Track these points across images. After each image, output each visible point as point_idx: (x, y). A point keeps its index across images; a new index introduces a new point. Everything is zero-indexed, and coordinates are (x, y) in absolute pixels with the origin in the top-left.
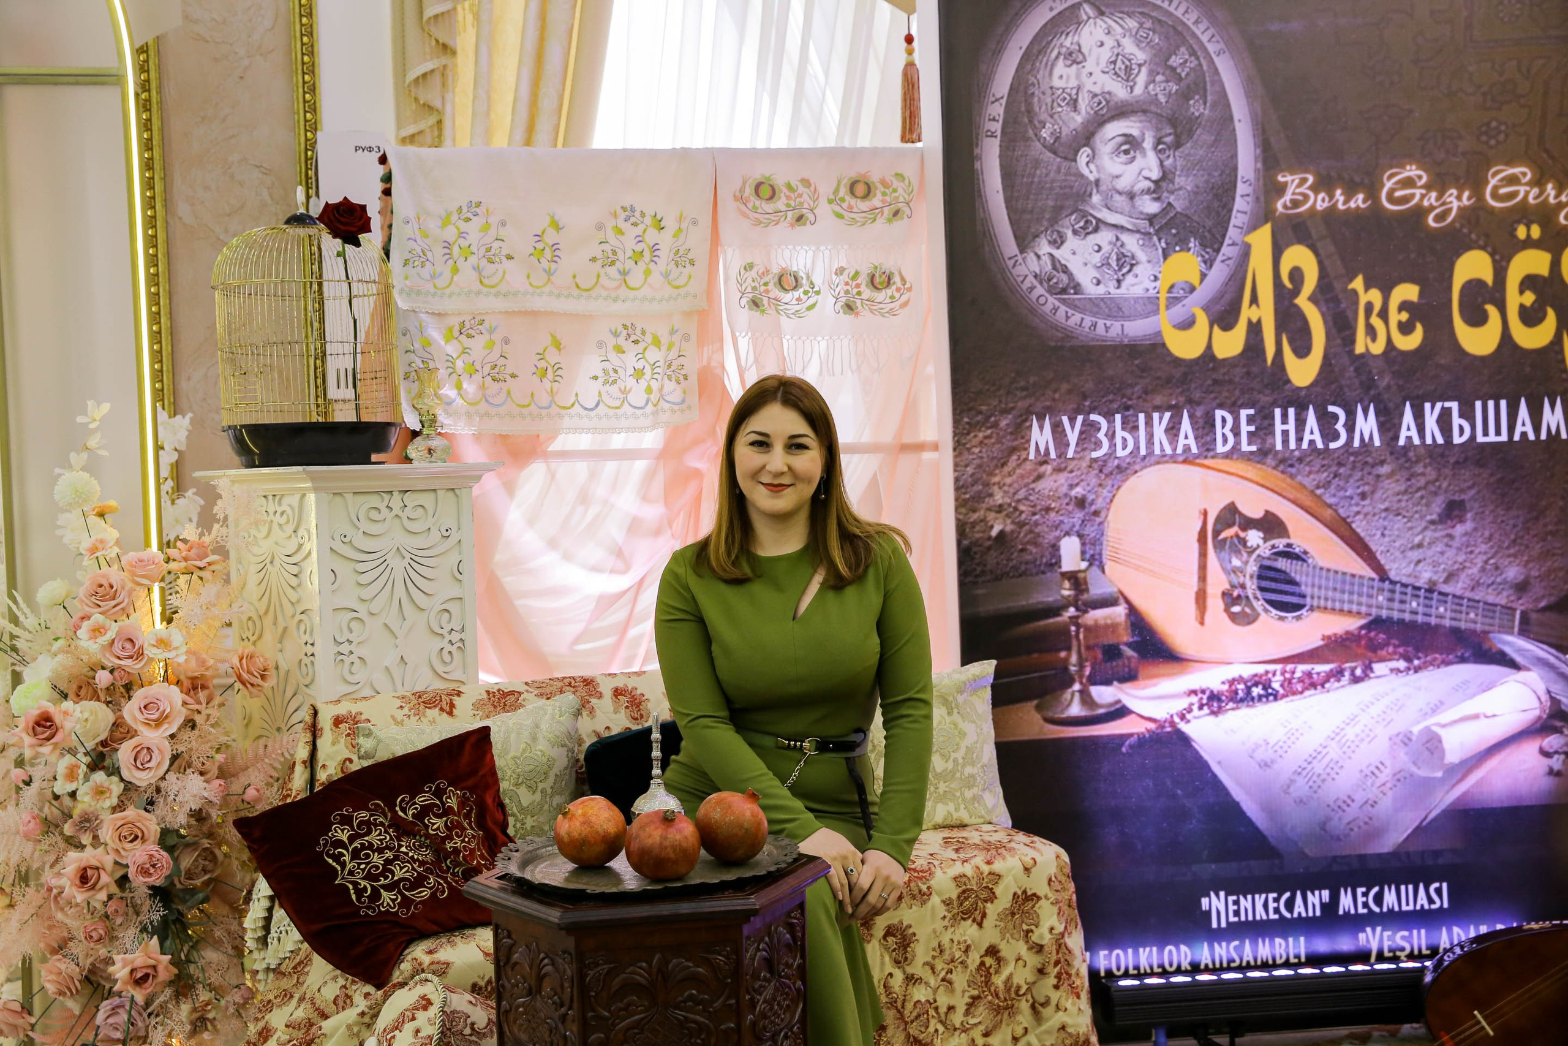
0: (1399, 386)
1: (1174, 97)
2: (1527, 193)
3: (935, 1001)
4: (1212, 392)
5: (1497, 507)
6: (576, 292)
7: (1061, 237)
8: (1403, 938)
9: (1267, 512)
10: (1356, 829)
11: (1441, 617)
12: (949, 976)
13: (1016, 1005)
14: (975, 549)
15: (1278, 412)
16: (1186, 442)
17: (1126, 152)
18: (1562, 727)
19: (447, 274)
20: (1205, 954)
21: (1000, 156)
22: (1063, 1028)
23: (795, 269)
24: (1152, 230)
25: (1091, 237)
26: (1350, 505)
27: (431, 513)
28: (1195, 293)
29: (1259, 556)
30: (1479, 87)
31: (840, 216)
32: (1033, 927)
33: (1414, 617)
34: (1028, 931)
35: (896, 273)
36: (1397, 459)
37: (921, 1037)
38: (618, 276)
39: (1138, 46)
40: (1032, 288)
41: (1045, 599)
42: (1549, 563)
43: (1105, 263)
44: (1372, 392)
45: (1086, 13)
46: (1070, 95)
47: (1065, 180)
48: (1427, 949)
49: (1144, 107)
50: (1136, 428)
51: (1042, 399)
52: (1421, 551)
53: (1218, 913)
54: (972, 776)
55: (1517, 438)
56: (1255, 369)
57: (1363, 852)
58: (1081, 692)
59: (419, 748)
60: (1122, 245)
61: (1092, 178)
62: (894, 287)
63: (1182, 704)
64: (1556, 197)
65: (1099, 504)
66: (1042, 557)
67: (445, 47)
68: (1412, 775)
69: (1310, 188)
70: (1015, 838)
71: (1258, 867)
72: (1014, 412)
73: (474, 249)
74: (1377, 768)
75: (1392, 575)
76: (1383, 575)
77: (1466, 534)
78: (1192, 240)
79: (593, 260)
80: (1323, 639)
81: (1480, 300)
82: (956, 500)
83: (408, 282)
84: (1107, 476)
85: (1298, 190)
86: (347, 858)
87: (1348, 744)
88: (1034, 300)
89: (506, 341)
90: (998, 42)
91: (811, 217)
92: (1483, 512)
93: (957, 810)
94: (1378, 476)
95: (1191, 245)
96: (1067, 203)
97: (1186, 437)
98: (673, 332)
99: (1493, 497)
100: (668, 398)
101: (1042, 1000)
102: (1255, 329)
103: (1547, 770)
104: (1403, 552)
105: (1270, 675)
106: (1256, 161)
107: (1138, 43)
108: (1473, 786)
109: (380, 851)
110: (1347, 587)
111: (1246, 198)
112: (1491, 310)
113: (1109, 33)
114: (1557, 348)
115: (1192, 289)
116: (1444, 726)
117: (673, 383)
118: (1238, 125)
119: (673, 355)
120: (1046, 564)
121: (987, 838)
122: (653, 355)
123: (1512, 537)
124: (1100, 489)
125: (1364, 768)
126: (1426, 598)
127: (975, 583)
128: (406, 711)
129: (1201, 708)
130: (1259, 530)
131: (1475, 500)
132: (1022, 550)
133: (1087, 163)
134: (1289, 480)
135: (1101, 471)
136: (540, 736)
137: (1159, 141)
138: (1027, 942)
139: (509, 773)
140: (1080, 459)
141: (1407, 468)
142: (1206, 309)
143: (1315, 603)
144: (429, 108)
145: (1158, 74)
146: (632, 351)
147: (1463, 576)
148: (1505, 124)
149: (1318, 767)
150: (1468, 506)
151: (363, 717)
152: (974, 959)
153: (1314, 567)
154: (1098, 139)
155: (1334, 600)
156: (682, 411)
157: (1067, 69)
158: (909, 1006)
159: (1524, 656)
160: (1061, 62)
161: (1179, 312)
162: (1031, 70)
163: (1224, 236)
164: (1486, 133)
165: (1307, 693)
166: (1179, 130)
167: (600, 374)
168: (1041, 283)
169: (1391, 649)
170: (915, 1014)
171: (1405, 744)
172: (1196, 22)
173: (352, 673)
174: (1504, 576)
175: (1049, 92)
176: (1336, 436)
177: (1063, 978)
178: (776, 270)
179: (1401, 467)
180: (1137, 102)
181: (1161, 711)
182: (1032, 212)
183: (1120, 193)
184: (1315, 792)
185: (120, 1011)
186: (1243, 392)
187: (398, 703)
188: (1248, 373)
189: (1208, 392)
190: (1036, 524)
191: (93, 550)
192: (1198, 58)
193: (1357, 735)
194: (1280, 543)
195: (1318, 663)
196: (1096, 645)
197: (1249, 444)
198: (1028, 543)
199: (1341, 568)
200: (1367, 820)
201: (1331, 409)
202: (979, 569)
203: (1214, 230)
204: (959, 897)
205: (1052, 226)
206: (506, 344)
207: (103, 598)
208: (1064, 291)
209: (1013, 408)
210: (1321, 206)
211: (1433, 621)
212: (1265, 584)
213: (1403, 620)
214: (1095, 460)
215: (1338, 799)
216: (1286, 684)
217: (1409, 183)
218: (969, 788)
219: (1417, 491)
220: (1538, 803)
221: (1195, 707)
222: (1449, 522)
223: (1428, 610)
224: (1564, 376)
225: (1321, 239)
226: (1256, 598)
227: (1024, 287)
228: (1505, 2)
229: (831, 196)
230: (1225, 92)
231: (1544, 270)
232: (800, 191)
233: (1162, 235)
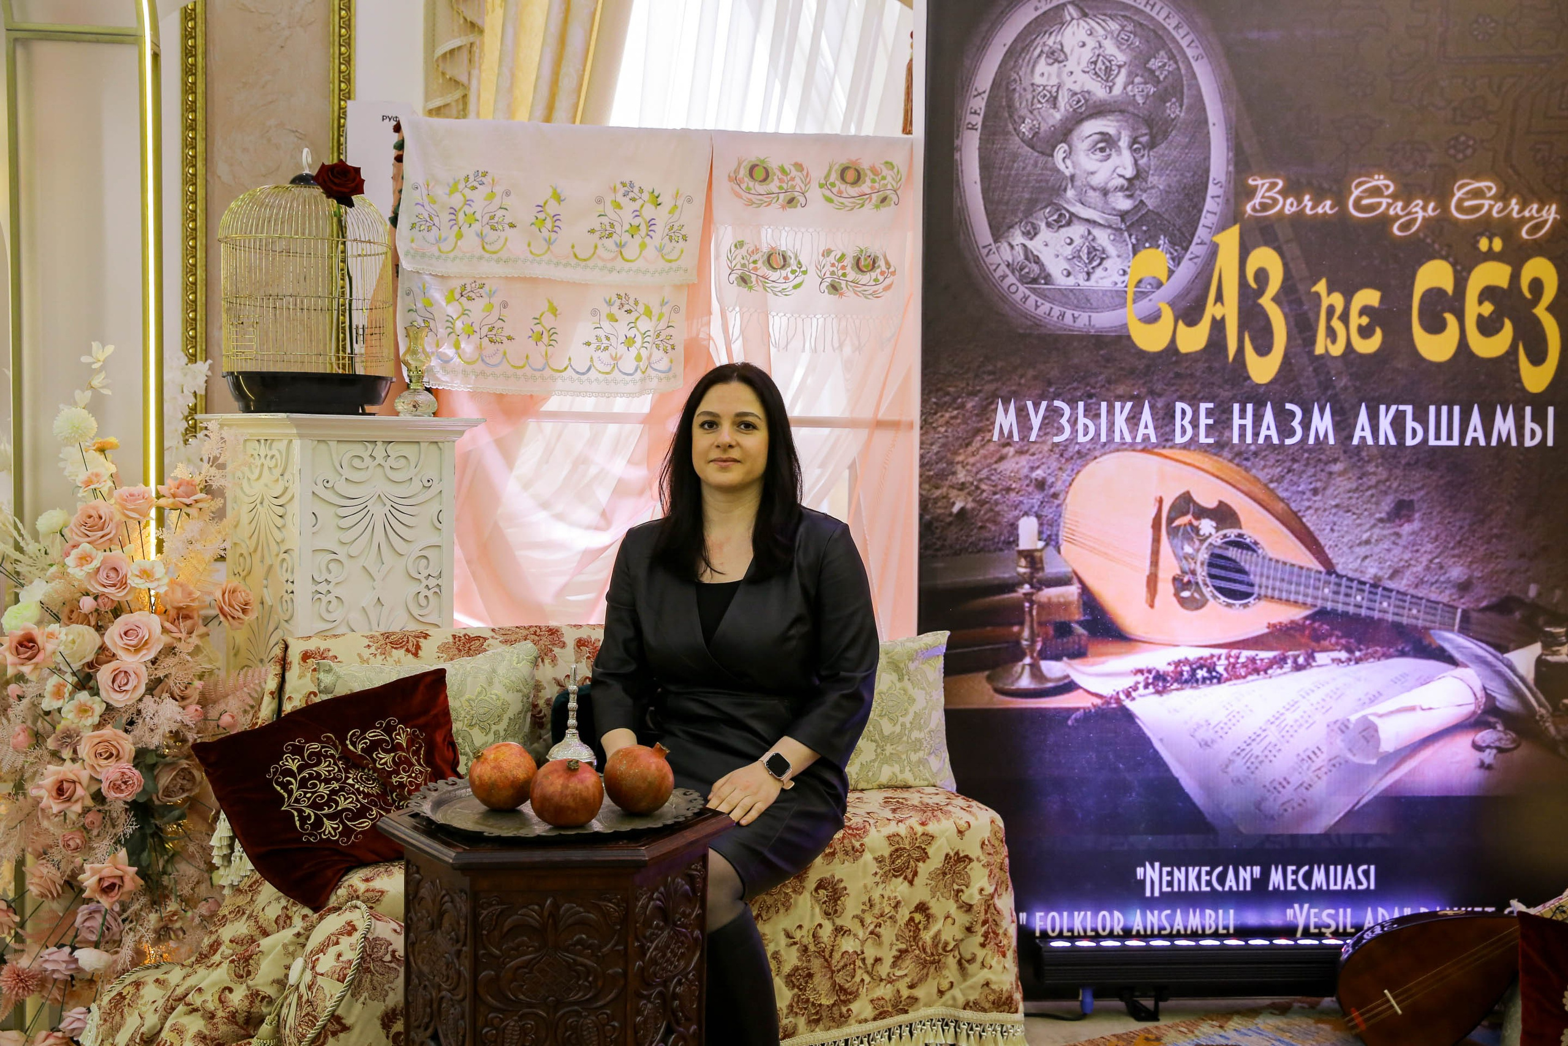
0: (1356, 388)
1: (1151, 99)
2: (1491, 207)
3: (863, 953)
4: (1173, 385)
5: (1445, 508)
6: (573, 261)
7: (1035, 228)
8: (1329, 915)
9: (1221, 502)
10: (1290, 810)
11: (1385, 612)
12: (878, 929)
13: (943, 960)
14: (935, 524)
15: (1236, 407)
16: (1146, 431)
17: (1102, 150)
18: (1495, 723)
19: (452, 239)
20: (1137, 921)
21: (980, 149)
22: (987, 984)
23: (783, 248)
24: (1123, 226)
25: (1063, 230)
26: (1302, 500)
27: (413, 465)
28: (1162, 288)
29: (1211, 544)
30: (1450, 102)
31: (829, 200)
32: (963, 888)
33: (1357, 611)
34: (958, 891)
35: (881, 257)
36: (1350, 458)
37: (847, 986)
38: (614, 248)
39: (1119, 48)
40: (1004, 277)
41: (1001, 575)
42: (1492, 565)
43: (1077, 256)
44: (1329, 392)
45: (1070, 14)
46: (1050, 92)
47: (1041, 174)
48: (1352, 927)
49: (1123, 107)
50: (1098, 416)
51: (1008, 383)
52: (1368, 547)
53: (1152, 882)
54: (919, 741)
55: (1468, 443)
56: (1216, 365)
57: (1295, 832)
58: (1031, 665)
59: (377, 685)
60: (1094, 239)
61: (1067, 173)
62: (878, 271)
63: (1129, 682)
64: (1520, 212)
65: (1059, 487)
66: (1001, 534)
67: (473, 25)
68: (1347, 762)
69: (1279, 192)
70: (954, 802)
71: (1192, 841)
72: (981, 395)
73: (479, 218)
74: (1314, 752)
75: (1339, 569)
76: (1330, 569)
77: (1413, 533)
78: (1162, 237)
79: (592, 231)
80: (1268, 627)
81: (1439, 308)
82: (921, 476)
83: (413, 245)
84: (1067, 460)
85: (1267, 194)
86: (294, 787)
87: (1287, 728)
88: (1005, 286)
89: (505, 305)
90: (984, 38)
91: (802, 200)
92: (1431, 513)
93: (902, 772)
94: (1331, 473)
95: (1161, 242)
96: (1042, 196)
97: (1146, 427)
98: (663, 304)
99: (1442, 499)
100: (654, 366)
101: (968, 957)
102: (1218, 326)
103: (1478, 763)
104: (1351, 547)
105: (1215, 659)
106: (1228, 164)
107: (1119, 45)
108: (1406, 775)
109: (327, 781)
110: (1295, 579)
111: (1217, 200)
112: (1450, 318)
113: (1091, 34)
114: (1512, 358)
115: (1160, 285)
116: (1381, 716)
117: (661, 353)
118: (1212, 129)
119: (662, 325)
120: (1004, 542)
121: (926, 800)
122: (644, 325)
123: (1458, 538)
124: (1060, 473)
125: (1301, 752)
126: (1370, 592)
127: (934, 556)
128: (373, 650)
129: (1146, 686)
130: (1212, 519)
131: (1424, 501)
132: (981, 527)
133: (1064, 159)
134: (1243, 473)
135: (1062, 455)
136: (496, 680)
137: (1134, 141)
138: (957, 901)
139: (463, 714)
140: (1044, 442)
141: (1359, 467)
142: (1172, 304)
143: (1263, 592)
144: (455, 83)
145: (1137, 75)
146: (624, 319)
147: (1408, 573)
148: (1474, 140)
149: (1257, 749)
150: (1416, 506)
151: (331, 654)
152: (904, 914)
153: (1264, 558)
154: (1075, 136)
155: (1281, 591)
156: (668, 379)
157: (1049, 68)
158: (837, 956)
159: (1463, 654)
160: (1043, 60)
161: (1145, 306)
162: (1014, 67)
163: (1193, 235)
164: (1454, 147)
165: (1250, 678)
166: (1155, 131)
167: (593, 340)
168: (1013, 272)
169: (1333, 640)
170: (842, 964)
171: (1343, 732)
172: (1177, 27)
173: (328, 611)
174: (1447, 575)
175: (1030, 88)
176: (1292, 433)
177: (991, 937)
178: (765, 249)
179: (1354, 465)
180: (1115, 102)
181: (1106, 689)
182: (1007, 203)
183: (1094, 189)
184: (1253, 773)
185: (97, 916)
186: (1203, 386)
187: (366, 642)
188: (1210, 368)
189: (1169, 384)
190: (997, 503)
191: (88, 483)
192: (1176, 62)
193: (1296, 721)
194: (1232, 533)
195: (1262, 650)
196: (1049, 622)
197: (1207, 436)
198: (988, 520)
199: (1290, 560)
200: (1301, 801)
201: (1289, 406)
202: (939, 543)
203: (1184, 229)
204: (891, 855)
205: (1027, 217)
206: (504, 307)
207: (91, 528)
208: (1035, 281)
209: (980, 391)
210: (1288, 210)
211: (1376, 615)
212: (1215, 571)
213: (1347, 613)
214: (1057, 445)
215: (1273, 780)
216: (1230, 668)
217: (1376, 191)
218: (915, 751)
219: (1367, 490)
220: (1468, 794)
221: (1141, 686)
222: (1397, 521)
223: (1371, 605)
224: (1518, 385)
225: (1287, 242)
226: (1206, 584)
227: (997, 275)
228: (1481, 20)
229: (823, 181)
230: (1201, 96)
231: (1503, 281)
232: (793, 174)
233: (1133, 231)
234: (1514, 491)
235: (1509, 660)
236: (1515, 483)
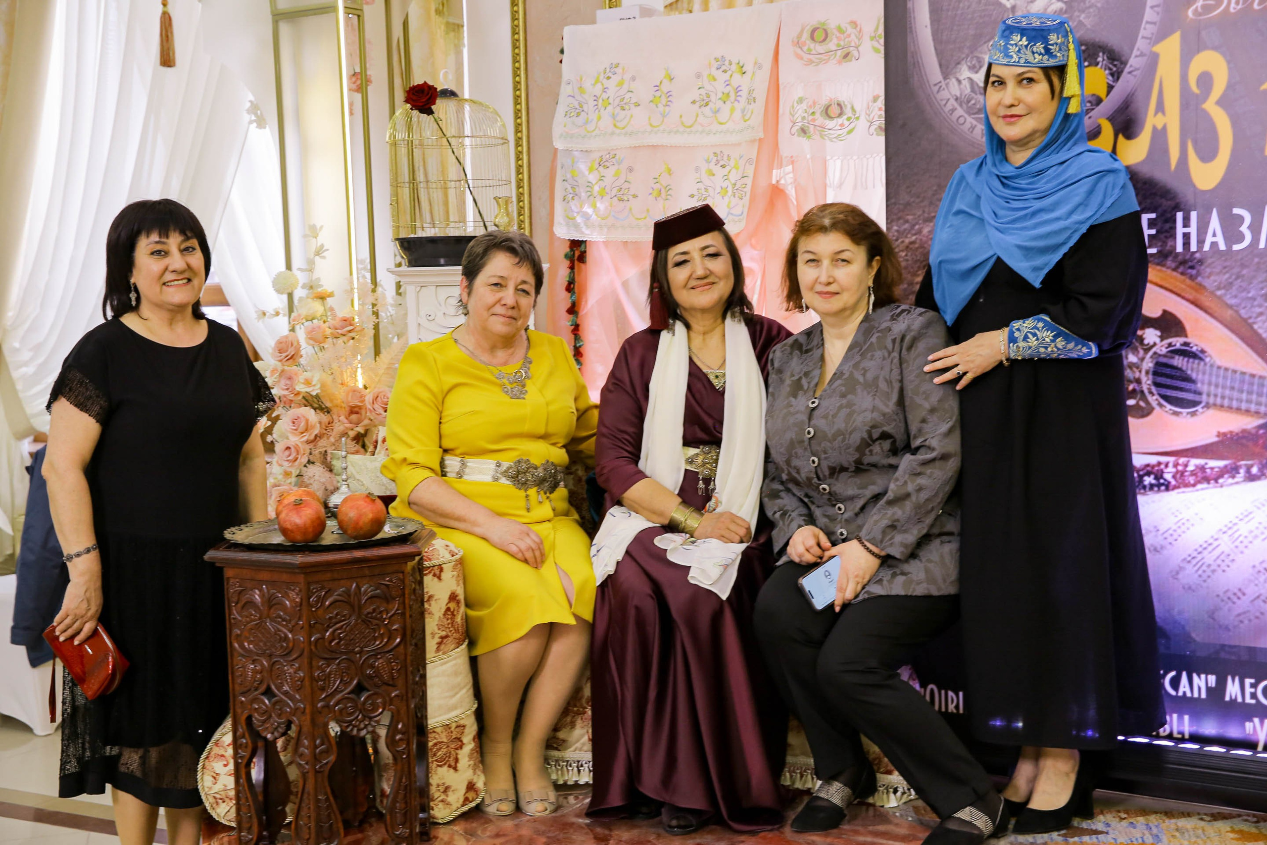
6: (681, 129)
7: (980, 62)
9: (1165, 312)
10: (1246, 622)
15: (1180, 216)
19: (594, 121)
23: (839, 99)
26: (1252, 306)
28: (1102, 104)
29: (1155, 353)
31: (877, 51)
38: (710, 114)
40: (953, 110)
47: (984, 10)
56: (1159, 175)
57: (1252, 645)
61: (1008, 5)
73: (611, 100)
78: (1101, 54)
79: (694, 102)
80: (1218, 436)
83: (565, 129)
87: (1241, 539)
88: (954, 119)
89: (631, 170)
91: (855, 53)
95: (1100, 59)
98: (741, 158)
102: (1159, 136)
105: (1162, 467)
110: (1246, 387)
111: (1156, 9)
115: (1099, 101)
117: (737, 198)
122: (735, 176)
125: (1257, 564)
130: (1156, 328)
134: (1188, 281)
142: (1111, 119)
143: (1211, 400)
146: (720, 172)
149: (1209, 558)
153: (1212, 366)
155: (1231, 399)
156: (741, 221)
163: (1132, 48)
165: (1199, 486)
167: (695, 193)
168: (961, 105)
176: (1241, 238)
182: (954, 42)
184: (1205, 581)
186: (1145, 197)
188: (1152, 179)
193: (1251, 532)
194: (1178, 342)
195: (1211, 458)
199: (1240, 368)
200: (1258, 614)
201: (1236, 211)
205: (972, 52)
206: (631, 171)
208: (981, 111)
210: (1234, 9)
212: (1160, 380)
215: (1227, 591)
216: (1178, 476)
225: (1232, 42)
226: (1151, 393)
227: (947, 109)
229: (873, 35)
232: (848, 32)
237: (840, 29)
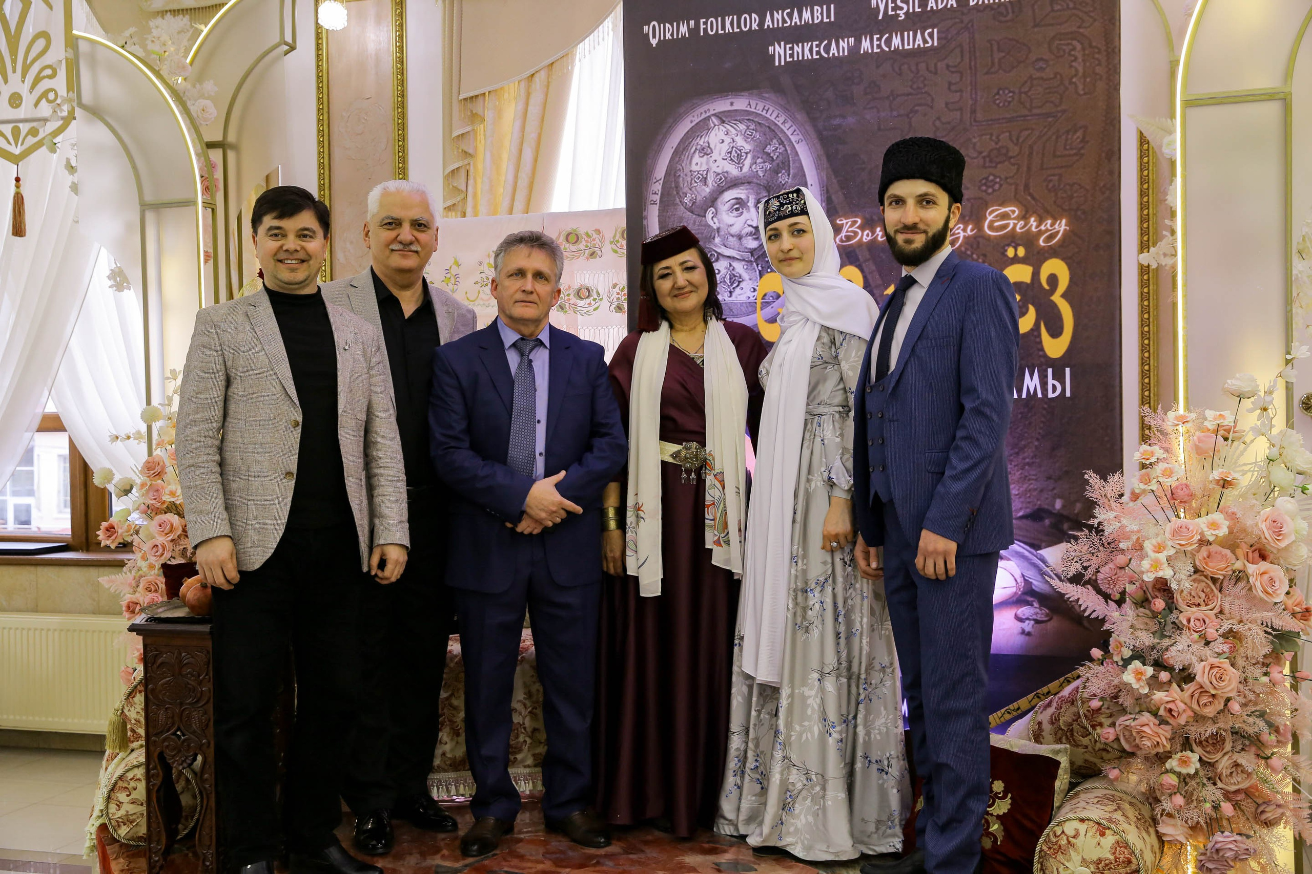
1: (769, 172)
2: (1015, 225)
17: (737, 209)
18: (1032, 601)
21: (659, 216)
23: (588, 285)
24: (752, 259)
30: (980, 153)
31: (616, 252)
39: (746, 141)
42: (1025, 486)
43: (723, 281)
45: (713, 123)
46: (702, 175)
49: (749, 180)
60: (734, 269)
61: (715, 227)
64: (1037, 227)
67: (466, 153)
69: (858, 227)
79: (476, 283)
85: (850, 229)
91: (599, 253)
103: (1021, 631)
107: (746, 139)
113: (727, 134)
114: (1035, 333)
133: (712, 218)
144: (457, 190)
145: (758, 158)
148: (1000, 177)
154: (719, 202)
157: (701, 159)
160: (697, 154)
162: (679, 161)
164: (985, 184)
172: (784, 123)
175: (689, 174)
178: (576, 286)
180: (745, 177)
192: (784, 146)
210: (866, 239)
220: (1013, 653)
224: (1041, 353)
225: (865, 261)
228: (1001, 92)
229: (612, 240)
230: (802, 166)
231: (1027, 279)
232: (594, 237)
233: (759, 262)
234: (1041, 431)
235: (1041, 555)
236: (1042, 425)
237: (587, 234)
